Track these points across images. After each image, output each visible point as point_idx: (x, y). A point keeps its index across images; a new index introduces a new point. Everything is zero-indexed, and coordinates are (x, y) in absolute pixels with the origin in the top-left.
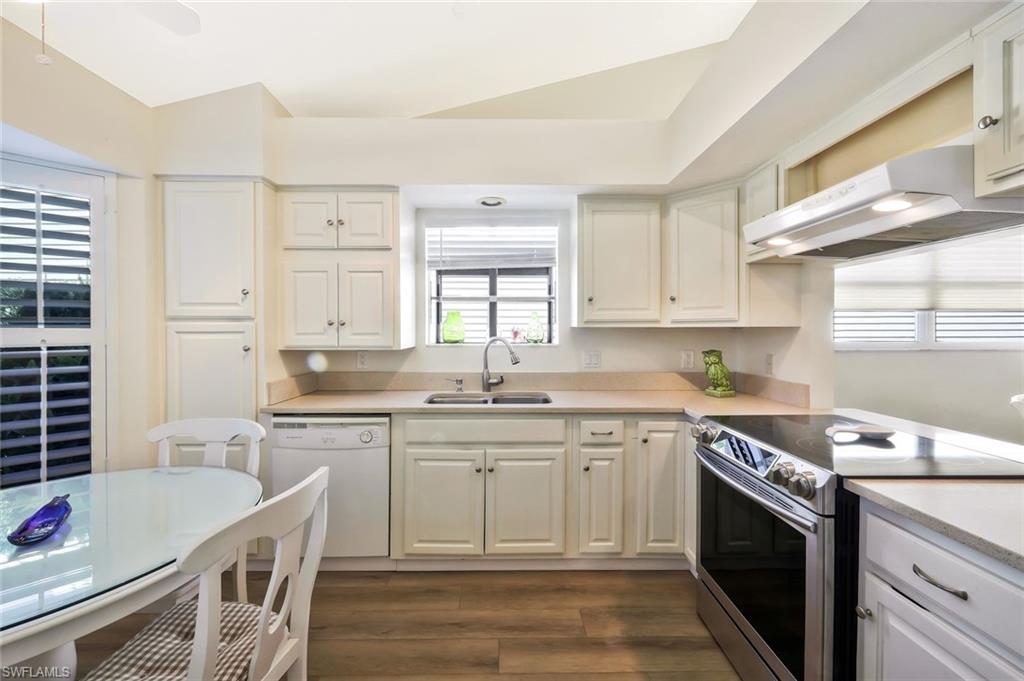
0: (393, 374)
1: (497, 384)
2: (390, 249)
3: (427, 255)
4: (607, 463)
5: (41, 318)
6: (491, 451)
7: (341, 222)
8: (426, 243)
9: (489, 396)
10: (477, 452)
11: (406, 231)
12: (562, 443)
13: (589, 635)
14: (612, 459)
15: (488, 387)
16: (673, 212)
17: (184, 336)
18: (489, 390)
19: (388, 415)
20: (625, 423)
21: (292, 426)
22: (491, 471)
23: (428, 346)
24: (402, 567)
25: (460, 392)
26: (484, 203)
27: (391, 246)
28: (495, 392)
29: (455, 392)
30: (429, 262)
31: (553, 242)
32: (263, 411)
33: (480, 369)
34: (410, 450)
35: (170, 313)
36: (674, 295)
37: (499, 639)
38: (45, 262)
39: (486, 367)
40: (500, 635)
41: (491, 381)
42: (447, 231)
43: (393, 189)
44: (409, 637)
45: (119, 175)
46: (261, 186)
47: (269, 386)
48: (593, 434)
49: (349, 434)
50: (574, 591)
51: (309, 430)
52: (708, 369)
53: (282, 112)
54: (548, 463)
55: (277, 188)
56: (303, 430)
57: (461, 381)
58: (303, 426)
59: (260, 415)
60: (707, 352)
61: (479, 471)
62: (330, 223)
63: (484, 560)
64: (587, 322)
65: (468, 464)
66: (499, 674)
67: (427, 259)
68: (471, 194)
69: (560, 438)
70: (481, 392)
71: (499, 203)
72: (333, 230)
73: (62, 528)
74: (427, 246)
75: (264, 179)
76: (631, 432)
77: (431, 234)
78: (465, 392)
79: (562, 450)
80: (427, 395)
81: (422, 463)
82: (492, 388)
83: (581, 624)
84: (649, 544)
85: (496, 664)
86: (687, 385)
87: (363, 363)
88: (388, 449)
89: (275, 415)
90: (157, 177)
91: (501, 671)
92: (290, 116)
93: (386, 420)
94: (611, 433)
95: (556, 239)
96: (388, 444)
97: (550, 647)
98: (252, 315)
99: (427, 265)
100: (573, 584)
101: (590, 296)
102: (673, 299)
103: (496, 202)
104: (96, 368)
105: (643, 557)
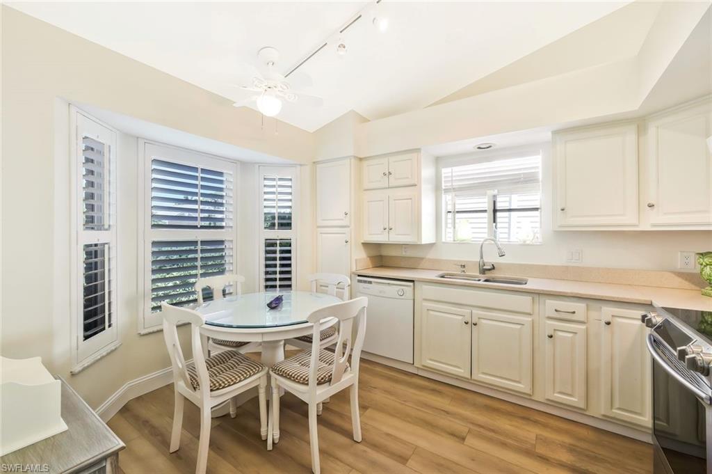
0: (422, 259)
1: (489, 270)
2: (416, 185)
3: (443, 184)
4: (570, 335)
5: (276, 227)
6: (475, 311)
7: (390, 173)
8: (443, 178)
9: (483, 277)
10: (467, 311)
11: (427, 172)
12: (530, 314)
13: (537, 451)
14: (576, 333)
15: (483, 271)
16: (652, 131)
17: (324, 235)
18: (484, 273)
19: (413, 281)
20: (587, 305)
21: (365, 282)
22: (475, 324)
23: (444, 243)
24: (421, 373)
25: (463, 273)
26: (479, 148)
27: (416, 183)
28: (488, 275)
29: (460, 273)
30: (444, 190)
31: (537, 167)
32: (353, 273)
33: (478, 259)
34: (426, 304)
35: (318, 225)
36: (652, 202)
37: (470, 428)
38: (279, 205)
39: (482, 257)
40: (471, 426)
41: (485, 267)
42: (455, 169)
43: (418, 150)
44: (418, 408)
45: (301, 165)
46: (353, 160)
47: (356, 260)
48: (556, 310)
49: (392, 289)
50: (536, 422)
51: (373, 285)
52: (702, 270)
53: (364, 120)
54: (519, 327)
55: (361, 159)
56: (369, 285)
57: (464, 266)
58: (370, 282)
59: (353, 275)
60: (702, 254)
61: (466, 323)
62: (385, 174)
63: (471, 383)
64: (560, 227)
65: (460, 318)
66: (463, 444)
67: (443, 188)
68: (470, 144)
69: (529, 311)
70: (478, 274)
71: (490, 147)
72: (386, 178)
73: (280, 305)
74: (443, 180)
75: (355, 157)
76: (593, 315)
77: (446, 172)
78: (467, 273)
79: (530, 319)
80: (441, 273)
81: (431, 313)
82: (486, 272)
83: (534, 442)
84: (614, 411)
85: (463, 439)
86: (686, 284)
87: (405, 252)
88: (412, 301)
89: (359, 276)
90: (314, 163)
91: (465, 443)
92: (369, 121)
93: (411, 284)
94: (574, 312)
95: (540, 165)
96: (412, 298)
97: (504, 445)
98: (349, 225)
99: (443, 192)
100: (537, 418)
101: (562, 207)
102: (651, 206)
103: (488, 146)
104: (293, 248)
105: (607, 419)
